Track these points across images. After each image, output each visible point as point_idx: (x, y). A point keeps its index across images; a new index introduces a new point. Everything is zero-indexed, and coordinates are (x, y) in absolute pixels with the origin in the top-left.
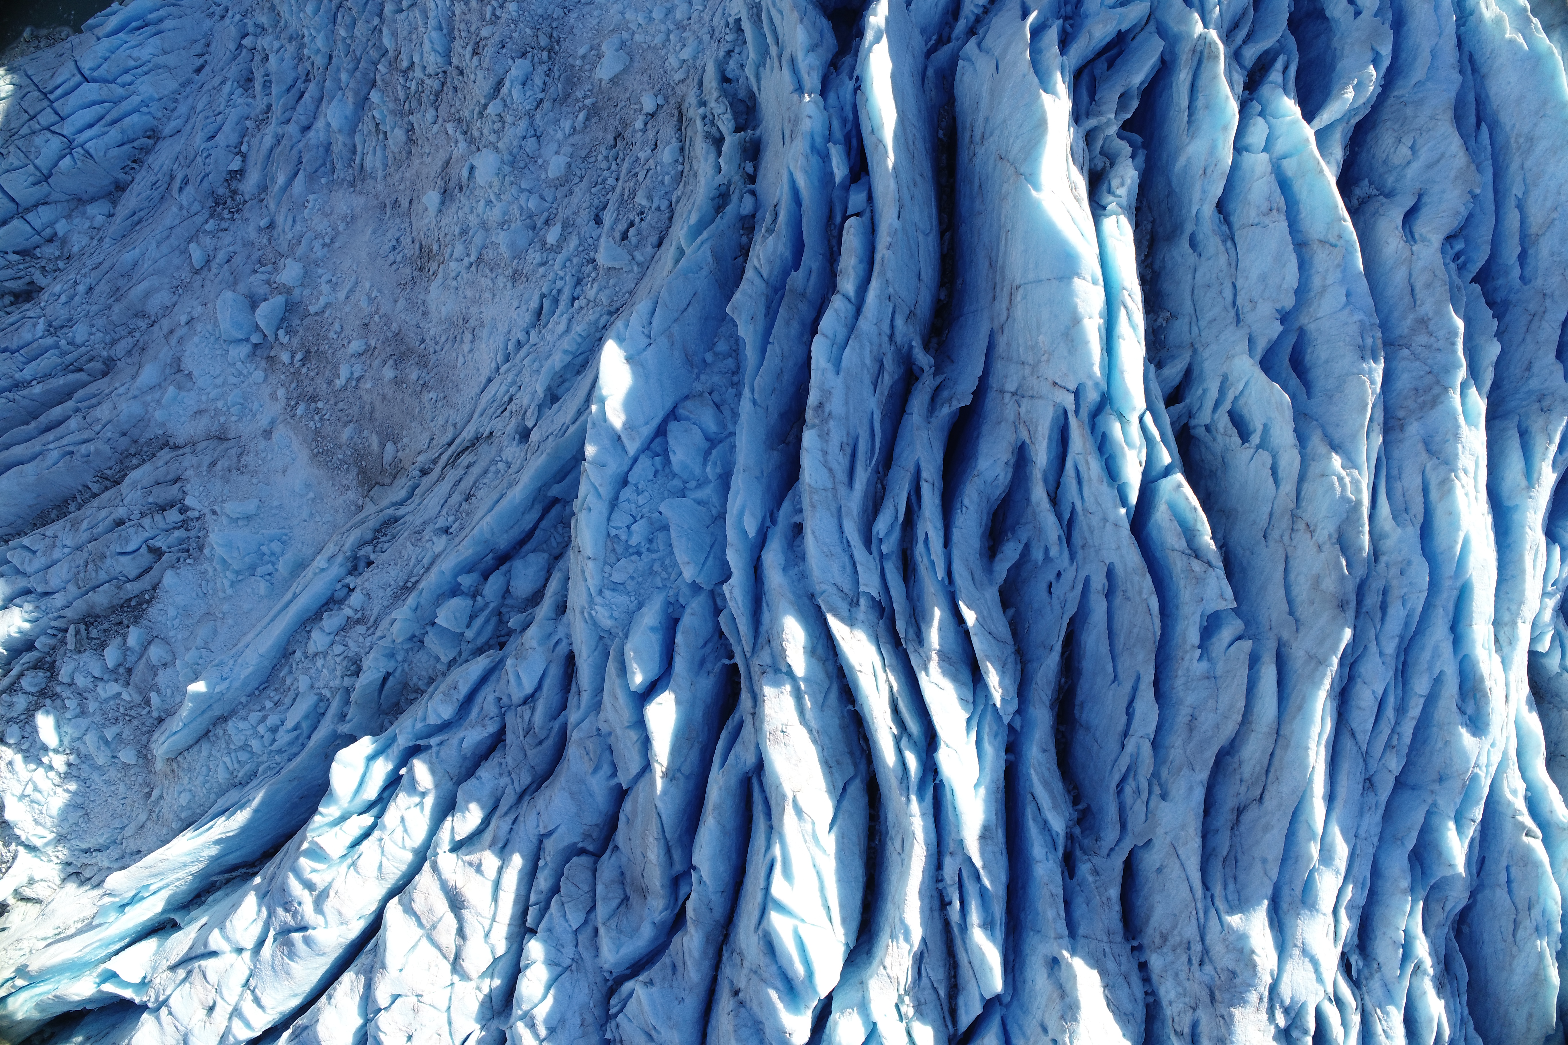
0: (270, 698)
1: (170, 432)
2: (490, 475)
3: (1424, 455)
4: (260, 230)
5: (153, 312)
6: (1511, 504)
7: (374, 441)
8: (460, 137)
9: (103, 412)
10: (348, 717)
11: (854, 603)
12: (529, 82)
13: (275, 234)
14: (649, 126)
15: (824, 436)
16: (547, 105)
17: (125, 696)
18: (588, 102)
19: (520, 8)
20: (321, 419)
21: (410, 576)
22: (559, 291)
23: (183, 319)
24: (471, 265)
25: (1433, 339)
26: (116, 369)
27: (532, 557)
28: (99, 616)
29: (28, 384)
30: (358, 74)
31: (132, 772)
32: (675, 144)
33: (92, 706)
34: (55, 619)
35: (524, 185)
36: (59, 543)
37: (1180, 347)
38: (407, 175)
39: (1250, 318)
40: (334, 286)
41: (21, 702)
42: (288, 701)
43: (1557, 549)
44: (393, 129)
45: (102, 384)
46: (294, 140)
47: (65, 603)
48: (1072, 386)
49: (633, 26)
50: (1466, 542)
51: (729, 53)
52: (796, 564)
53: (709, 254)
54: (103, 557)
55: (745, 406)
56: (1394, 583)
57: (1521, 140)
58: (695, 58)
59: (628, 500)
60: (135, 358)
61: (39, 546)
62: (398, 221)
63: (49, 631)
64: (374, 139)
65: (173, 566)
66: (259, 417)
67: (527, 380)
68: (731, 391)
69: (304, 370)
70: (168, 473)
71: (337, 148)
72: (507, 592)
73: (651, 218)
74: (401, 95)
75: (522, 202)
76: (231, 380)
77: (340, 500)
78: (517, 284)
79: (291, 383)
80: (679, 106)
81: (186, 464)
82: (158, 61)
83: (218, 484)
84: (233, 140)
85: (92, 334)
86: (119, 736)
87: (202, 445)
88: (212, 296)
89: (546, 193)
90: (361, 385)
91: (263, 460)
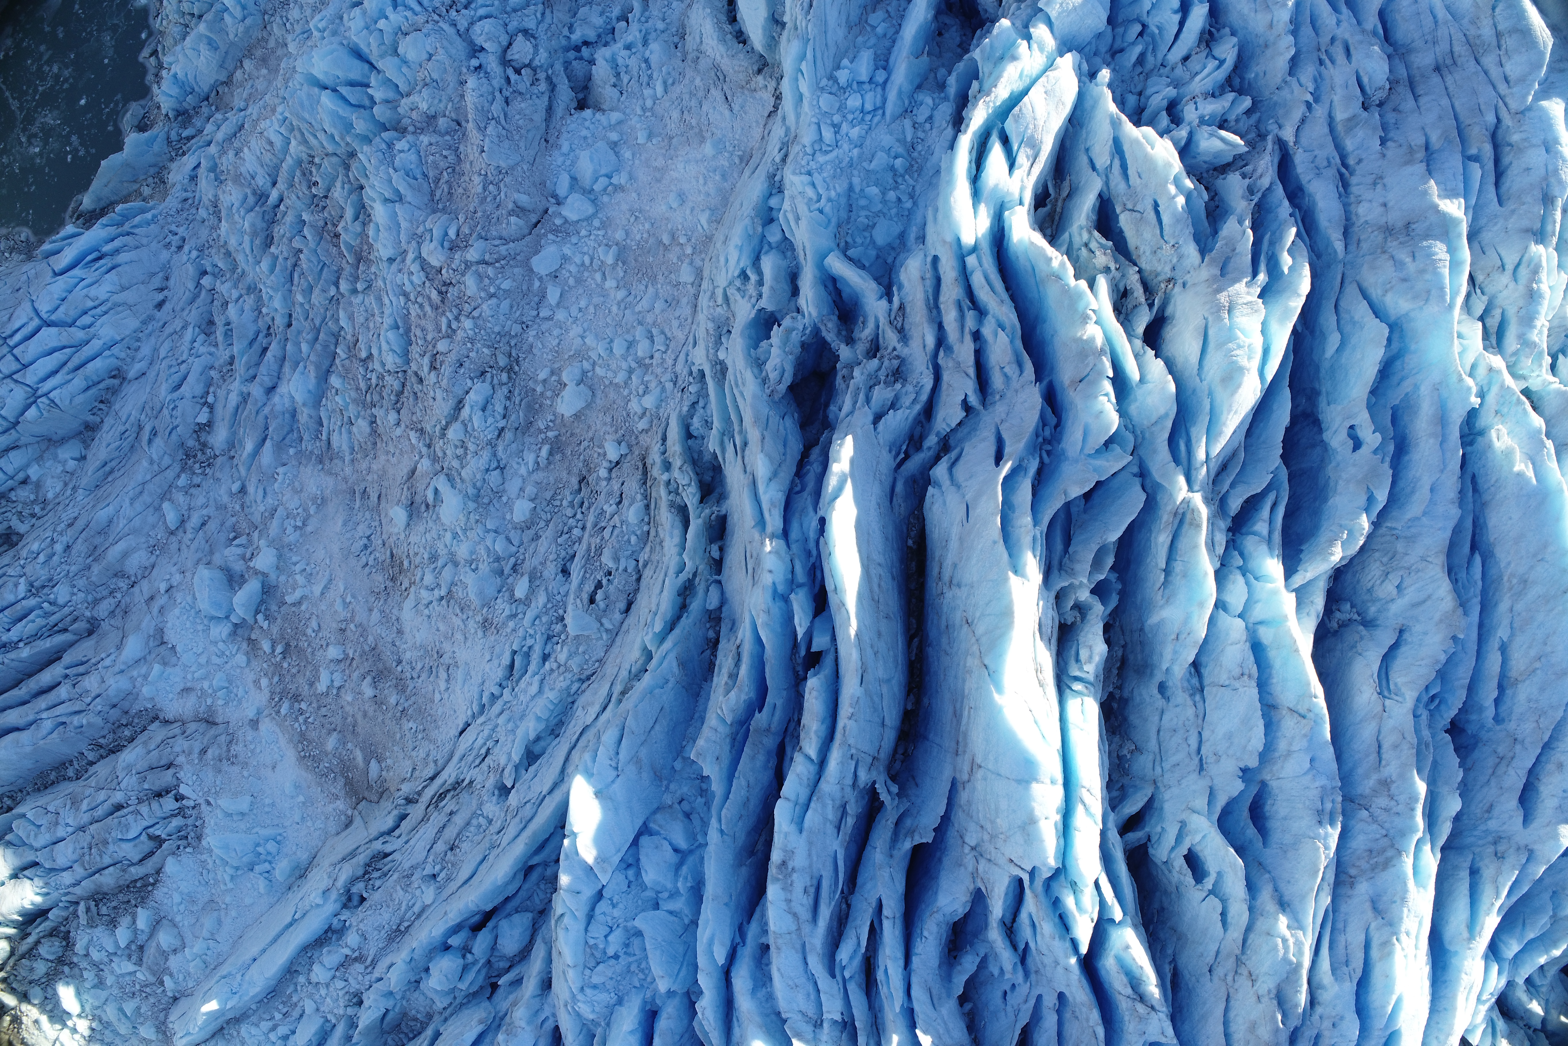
0: (278, 1009)
1: (158, 706)
2: (472, 829)
3: (1370, 914)
4: (231, 494)
5: (132, 572)
6: (1451, 948)
7: (359, 756)
8: (424, 450)
9: (91, 684)
11: (818, 1024)
12: (490, 407)
13: (248, 500)
14: (614, 475)
15: (787, 888)
16: (508, 435)
17: (139, 974)
18: (550, 434)
19: (476, 325)
20: (306, 721)
21: (402, 921)
22: (530, 648)
23: (163, 587)
24: (442, 598)
25: (1393, 803)
26: (100, 631)
27: (517, 918)
29: (15, 645)
30: (318, 346)
32: (639, 504)
33: (110, 979)
34: (66, 895)
35: (489, 525)
36: (61, 821)
37: (1142, 779)
38: (375, 467)
39: (1213, 769)
40: (310, 577)
41: (41, 967)
42: (296, 1014)
43: (1495, 968)
44: (357, 417)
45: (90, 648)
46: (260, 403)
47: (74, 882)
48: (1029, 868)
49: (594, 355)
50: (1399, 1001)
51: (694, 405)
52: (764, 985)
53: (675, 664)
54: (106, 841)
55: (713, 836)
56: (1326, 1033)
57: (1515, 581)
58: (658, 407)
59: (604, 913)
60: (119, 622)
61: (44, 822)
62: (368, 515)
63: (60, 904)
64: (340, 418)
65: (174, 854)
66: (245, 705)
67: (502, 739)
68: (700, 800)
69: (285, 665)
70: (160, 759)
71: (304, 416)
72: (494, 947)
73: (618, 581)
74: (363, 385)
75: (489, 542)
76: (216, 660)
77: (330, 808)
78: (488, 633)
79: (273, 674)
80: (643, 459)
81: (177, 749)
82: (116, 298)
83: (211, 774)
84: (199, 390)
85: (74, 594)
86: (138, 1008)
87: (192, 727)
88: (189, 564)
89: (512, 535)
90: (342, 693)
91: (252, 752)
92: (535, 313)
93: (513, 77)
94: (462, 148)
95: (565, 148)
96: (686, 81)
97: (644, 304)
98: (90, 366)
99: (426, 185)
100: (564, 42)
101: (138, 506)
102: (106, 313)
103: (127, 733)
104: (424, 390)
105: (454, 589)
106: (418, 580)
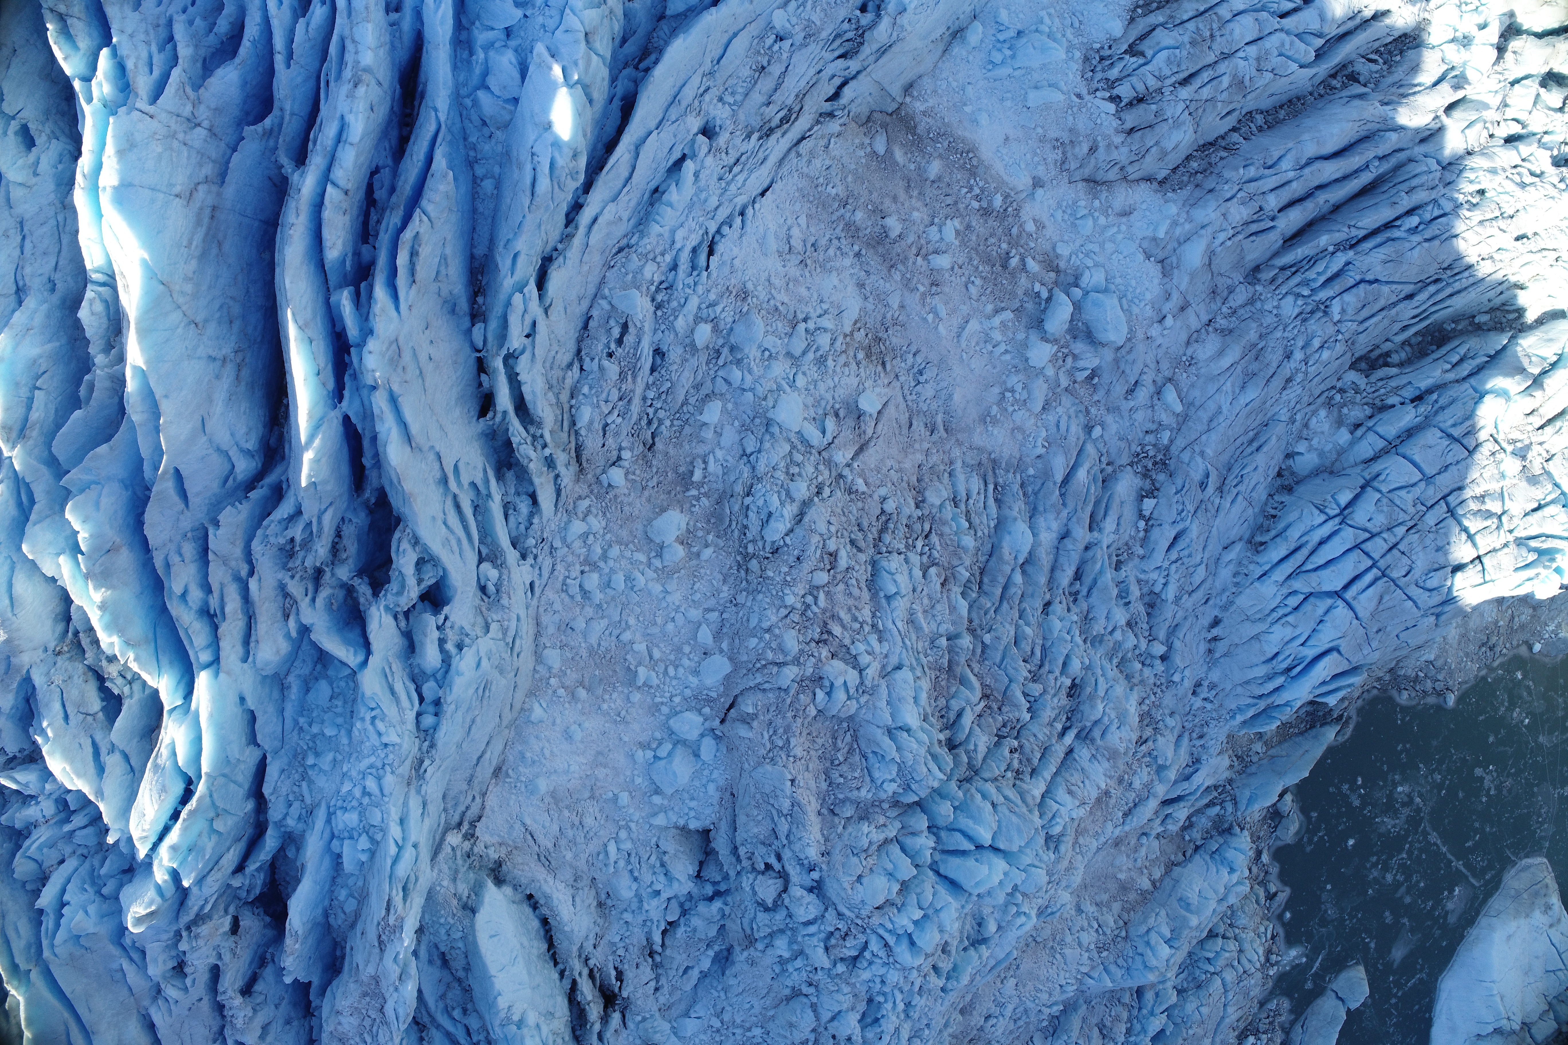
1: (1159, 195)
2: (741, 90)
4: (1102, 425)
5: (1212, 335)
7: (900, 158)
8: (845, 472)
9: (1239, 213)
12: (764, 516)
13: (1082, 419)
14: (615, 454)
16: (739, 489)
18: (694, 492)
19: (782, 599)
20: (971, 189)
22: (691, 274)
23: (1169, 321)
24: (805, 320)
26: (1242, 271)
29: (1340, 247)
30: (999, 580)
32: (582, 425)
35: (750, 397)
36: (1254, 65)
38: (919, 457)
40: (986, 339)
44: (941, 506)
46: (1074, 519)
49: (650, 574)
51: (528, 526)
54: (1193, 43)
55: (444, 106)
58: (569, 522)
60: (1222, 282)
61: (1275, 61)
62: (923, 406)
65: (1115, 39)
66: (1052, 202)
67: (713, 183)
69: (1005, 246)
70: (1142, 138)
71: (1019, 509)
73: (599, 348)
74: (934, 538)
75: (748, 378)
76: (1095, 248)
77: (931, 102)
78: (740, 285)
79: (1019, 236)
80: (581, 470)
81: (1124, 150)
82: (1262, 627)
83: (1080, 126)
84: (1155, 533)
85: (1277, 307)
87: (1113, 175)
88: (1141, 347)
89: (724, 388)
90: (927, 220)
91: (1036, 154)
92: (725, 616)
93: (773, 860)
94: (824, 786)
95: (711, 788)
96: (584, 857)
97: (599, 626)
98: (1283, 553)
99: (863, 746)
100: (729, 899)
101: (1212, 406)
102: (1273, 610)
103: (1194, 165)
104: (846, 534)
105: (788, 329)
106: (840, 339)
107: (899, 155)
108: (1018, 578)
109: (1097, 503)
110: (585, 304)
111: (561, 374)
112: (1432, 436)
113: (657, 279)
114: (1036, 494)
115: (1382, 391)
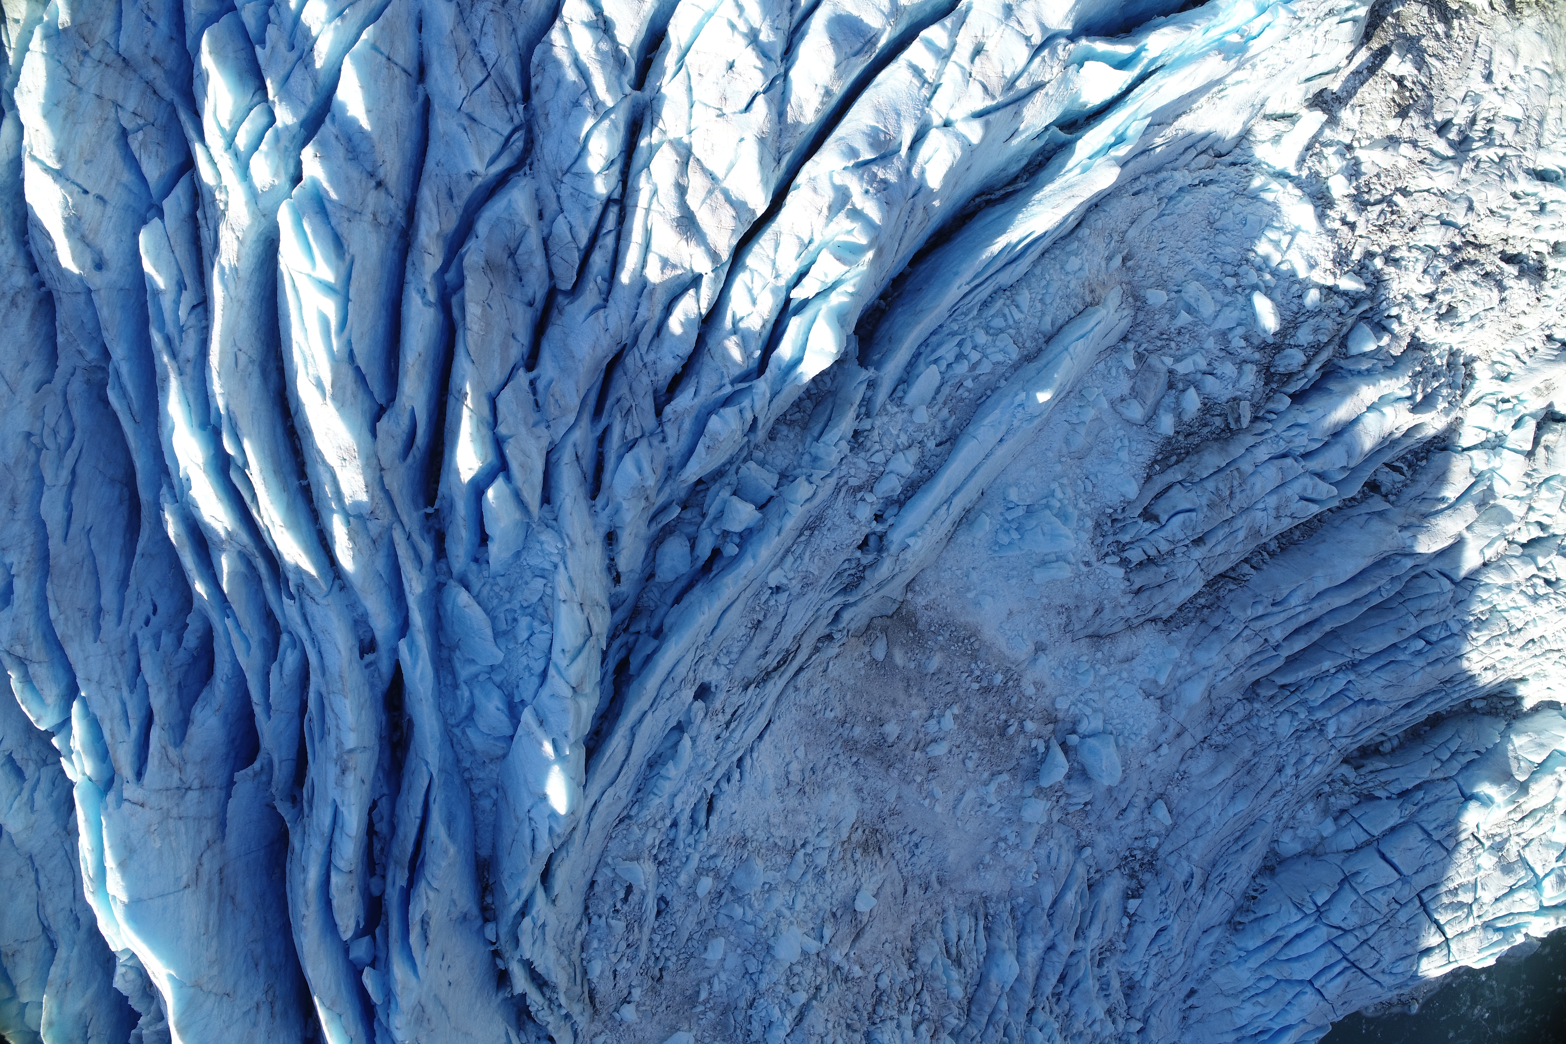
0: (969, 391)
1: (1163, 635)
2: (735, 650)
4: (1093, 844)
5: (1207, 751)
8: (842, 965)
9: (1242, 650)
10: (864, 386)
11: (301, 590)
12: (766, 1024)
13: (1073, 842)
14: (626, 992)
16: (742, 1004)
17: (1169, 361)
18: (701, 1008)
20: (972, 672)
21: (808, 542)
22: (691, 833)
23: (1164, 750)
24: (803, 846)
26: (1240, 692)
27: (671, 577)
28: (1215, 440)
29: (1340, 670)
30: (989, 1009)
31: (1152, 280)
32: (594, 977)
33: (1210, 343)
34: (1267, 431)
35: (751, 928)
36: (1273, 513)
38: (913, 919)
40: (982, 803)
41: (1304, 336)
42: (944, 392)
44: (933, 962)
45: (1252, 676)
46: (1061, 935)
47: (1255, 450)
54: (1211, 506)
55: (434, 756)
59: (536, 660)
60: (1219, 705)
61: (1297, 506)
62: (918, 872)
63: (1274, 417)
65: (1129, 503)
66: (1054, 664)
67: (711, 744)
69: (1003, 717)
70: (1149, 598)
71: (1009, 934)
72: (692, 541)
73: (606, 908)
74: (926, 996)
75: (750, 915)
76: (1095, 696)
77: (934, 595)
78: (739, 837)
79: (1019, 703)
80: (596, 1012)
81: (1132, 607)
82: (1235, 1002)
83: (1087, 592)
84: (1138, 930)
85: (1273, 725)
86: (1174, 317)
87: (1118, 629)
88: (1135, 776)
89: (727, 922)
90: (925, 712)
91: (1039, 622)
102: (1245, 991)
103: (1202, 601)
104: (842, 1021)
105: (788, 860)
106: (839, 848)
107: (899, 657)
108: (1004, 1006)
109: (1083, 913)
110: (589, 875)
111: (570, 937)
112: (1413, 838)
113: (657, 842)
114: (1024, 915)
115: (1371, 784)
